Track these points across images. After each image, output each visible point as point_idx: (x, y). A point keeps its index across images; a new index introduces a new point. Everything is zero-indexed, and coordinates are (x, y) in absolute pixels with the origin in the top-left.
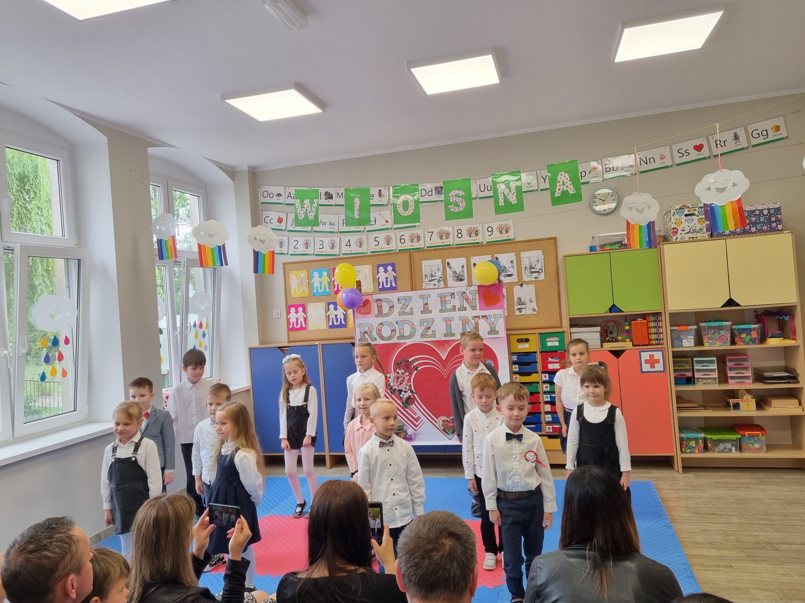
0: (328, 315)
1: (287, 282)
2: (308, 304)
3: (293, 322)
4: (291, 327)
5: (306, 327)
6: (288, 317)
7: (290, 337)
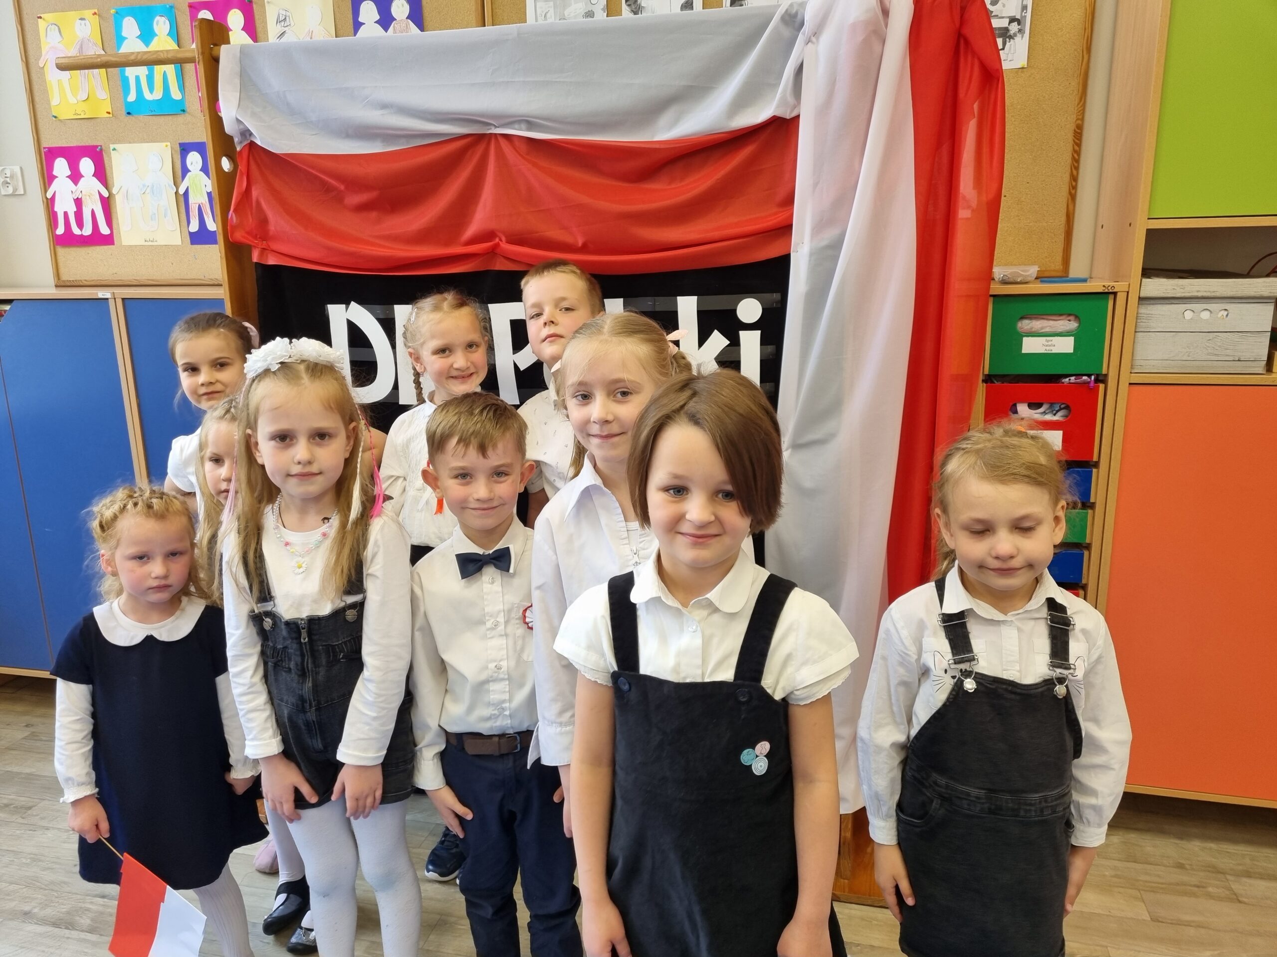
0: (182, 191)
1: (32, 60)
2: (112, 146)
3: (66, 214)
4: (60, 230)
5: (111, 235)
6: (49, 195)
7: (62, 270)
